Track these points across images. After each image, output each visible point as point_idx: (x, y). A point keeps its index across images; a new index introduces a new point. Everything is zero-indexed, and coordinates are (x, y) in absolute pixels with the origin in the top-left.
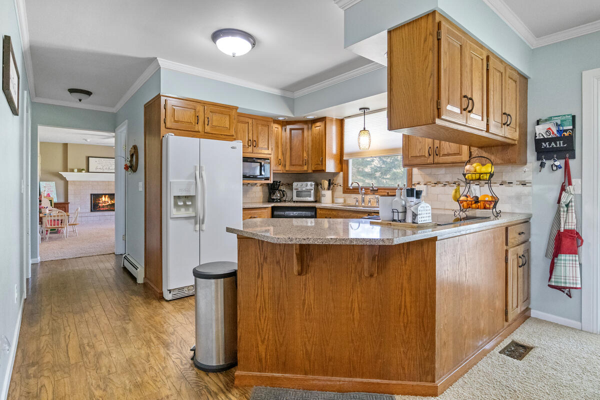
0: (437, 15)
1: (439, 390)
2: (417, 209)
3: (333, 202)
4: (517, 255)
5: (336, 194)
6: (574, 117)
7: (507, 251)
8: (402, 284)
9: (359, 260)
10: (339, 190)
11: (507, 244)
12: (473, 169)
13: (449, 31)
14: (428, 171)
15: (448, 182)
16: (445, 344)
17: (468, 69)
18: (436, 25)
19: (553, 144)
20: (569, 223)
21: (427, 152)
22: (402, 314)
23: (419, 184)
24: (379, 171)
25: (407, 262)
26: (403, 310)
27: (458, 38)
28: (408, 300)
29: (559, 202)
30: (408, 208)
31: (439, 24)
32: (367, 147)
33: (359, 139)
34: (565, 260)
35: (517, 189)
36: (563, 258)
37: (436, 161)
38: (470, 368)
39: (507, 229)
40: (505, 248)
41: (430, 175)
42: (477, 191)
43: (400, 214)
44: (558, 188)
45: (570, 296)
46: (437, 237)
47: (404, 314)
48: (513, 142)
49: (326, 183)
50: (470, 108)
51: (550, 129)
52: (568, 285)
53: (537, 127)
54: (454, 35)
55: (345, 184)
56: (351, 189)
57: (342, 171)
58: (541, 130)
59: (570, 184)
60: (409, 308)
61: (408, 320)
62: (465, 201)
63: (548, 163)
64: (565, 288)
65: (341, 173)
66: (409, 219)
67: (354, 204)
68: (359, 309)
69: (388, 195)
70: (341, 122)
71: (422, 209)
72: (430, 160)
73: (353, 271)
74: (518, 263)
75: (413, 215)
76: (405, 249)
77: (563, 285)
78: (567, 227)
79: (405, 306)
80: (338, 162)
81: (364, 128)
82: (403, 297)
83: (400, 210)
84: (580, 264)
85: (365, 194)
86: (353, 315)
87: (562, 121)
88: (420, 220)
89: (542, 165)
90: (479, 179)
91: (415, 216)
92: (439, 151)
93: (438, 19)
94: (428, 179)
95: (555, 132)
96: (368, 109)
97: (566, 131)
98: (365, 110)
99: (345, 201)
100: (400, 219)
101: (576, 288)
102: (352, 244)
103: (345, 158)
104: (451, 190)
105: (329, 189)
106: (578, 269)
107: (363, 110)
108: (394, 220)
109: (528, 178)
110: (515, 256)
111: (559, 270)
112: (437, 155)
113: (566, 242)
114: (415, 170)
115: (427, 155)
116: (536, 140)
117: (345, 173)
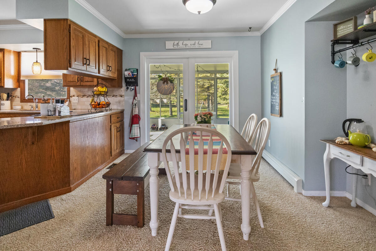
0: (69, 21)
1: (72, 189)
2: (61, 109)
3: (12, 108)
4: (117, 127)
5: (14, 103)
6: (137, 70)
7: (111, 126)
8: (52, 145)
9: (25, 137)
10: (17, 101)
11: (111, 123)
12: (97, 89)
13: (75, 29)
14: (79, 89)
15: (89, 95)
16: (76, 168)
17: (87, 46)
18: (68, 26)
19: (131, 80)
20: (136, 112)
21: (76, 79)
22: (52, 160)
23: (74, 96)
24: (59, 86)
25: (54, 134)
26: (52, 158)
27: (81, 32)
28: (55, 152)
29: (133, 104)
30: (56, 109)
31: (70, 25)
32: (39, 73)
33: (32, 68)
34: (134, 127)
35: (119, 98)
36: (134, 126)
37: (81, 84)
38: (90, 177)
39: (111, 116)
40: (110, 124)
41: (80, 91)
42: (102, 100)
43: (52, 112)
44: (133, 98)
45: (137, 141)
46: (70, 121)
47: (53, 159)
48: (114, 78)
49: (5, 96)
50: (88, 63)
51: (129, 73)
52: (135, 137)
53: (125, 72)
54: (78, 31)
55: (22, 96)
56: (26, 100)
57: (19, 87)
58: (126, 73)
59: (136, 96)
60: (56, 156)
61: (55, 161)
62: (94, 105)
63: (130, 87)
64: (135, 138)
65: (19, 89)
66: (57, 114)
67: (30, 109)
68: (26, 162)
69: (46, 103)
70: (18, 54)
71: (64, 109)
72: (78, 84)
73: (21, 143)
74: (117, 130)
75: (59, 112)
76: (53, 128)
77: (134, 137)
78: (135, 114)
79: (54, 155)
80: (16, 81)
81: (37, 61)
82: (53, 151)
83: (52, 110)
84: (140, 128)
85: (38, 102)
86: (22, 166)
87: (133, 71)
88: (62, 114)
89: (127, 88)
90: (100, 94)
91: (60, 112)
92: (83, 80)
93: (69, 23)
94: (79, 93)
95: (131, 75)
96: (40, 49)
97: (135, 75)
98: (38, 50)
99: (22, 107)
100: (52, 114)
101: (138, 137)
102: (18, 127)
103: (22, 79)
104: (90, 99)
105: (7, 99)
106: (139, 129)
107: (36, 50)
108: (49, 115)
109: (123, 94)
110: (116, 128)
111: (133, 131)
112: (82, 81)
113: (135, 119)
114: (72, 89)
115: (76, 81)
116: (125, 77)
117: (22, 89)
